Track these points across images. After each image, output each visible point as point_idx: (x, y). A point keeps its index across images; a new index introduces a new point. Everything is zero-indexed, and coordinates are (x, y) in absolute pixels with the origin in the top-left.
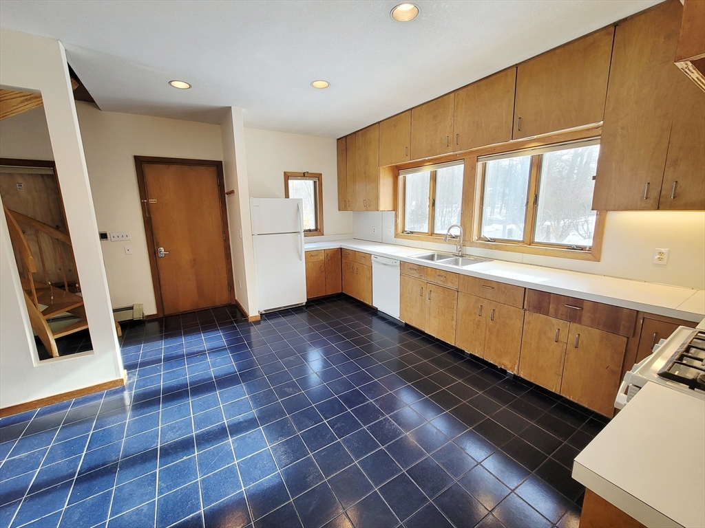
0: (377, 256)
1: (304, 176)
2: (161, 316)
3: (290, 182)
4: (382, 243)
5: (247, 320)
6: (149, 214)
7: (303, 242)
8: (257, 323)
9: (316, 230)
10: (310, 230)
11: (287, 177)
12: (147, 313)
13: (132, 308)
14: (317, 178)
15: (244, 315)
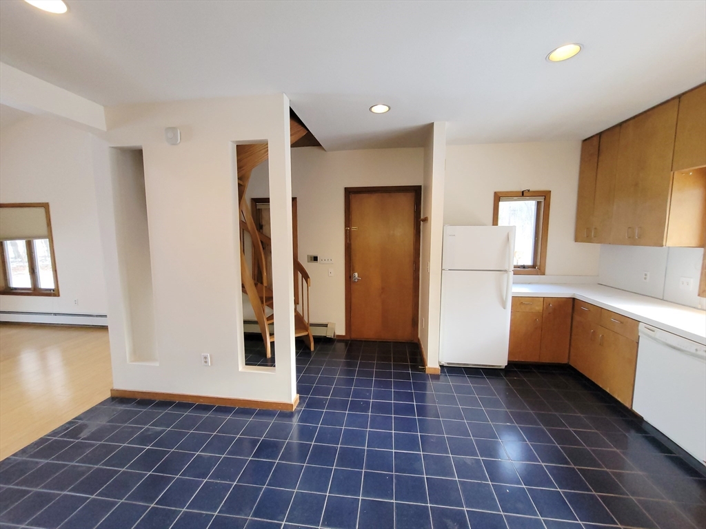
0: (653, 326)
1: (523, 195)
2: (348, 338)
3: (501, 204)
4: (662, 299)
5: (424, 370)
6: (350, 240)
7: (511, 281)
8: (435, 377)
9: (534, 266)
10: (524, 267)
11: (498, 197)
12: (338, 333)
13: (326, 326)
14: (543, 199)
15: (422, 362)
